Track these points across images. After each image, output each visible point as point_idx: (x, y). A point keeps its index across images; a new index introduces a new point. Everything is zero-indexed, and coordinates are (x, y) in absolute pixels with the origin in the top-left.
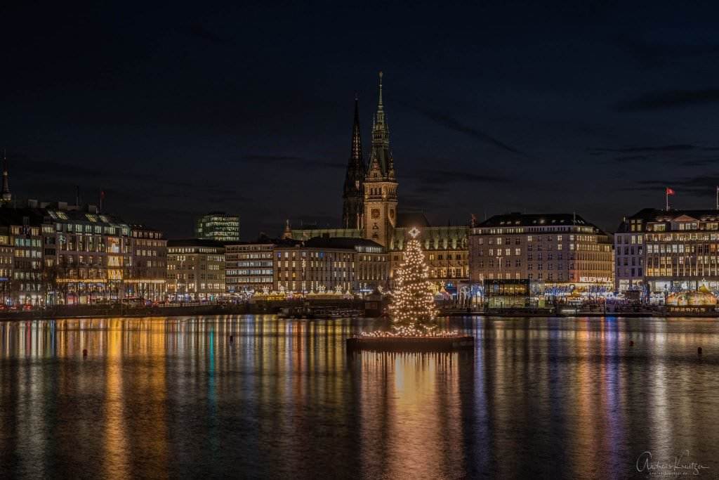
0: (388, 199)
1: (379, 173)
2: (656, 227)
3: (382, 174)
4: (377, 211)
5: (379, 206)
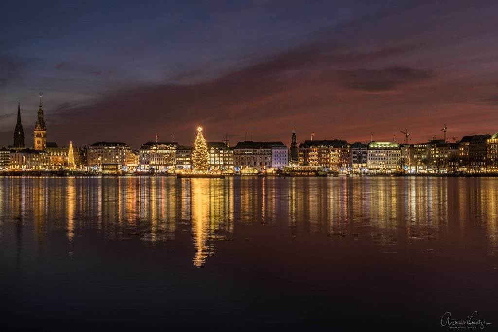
0: (43, 137)
1: (40, 128)
2: (153, 148)
3: (42, 128)
4: (40, 141)
5: (40, 140)
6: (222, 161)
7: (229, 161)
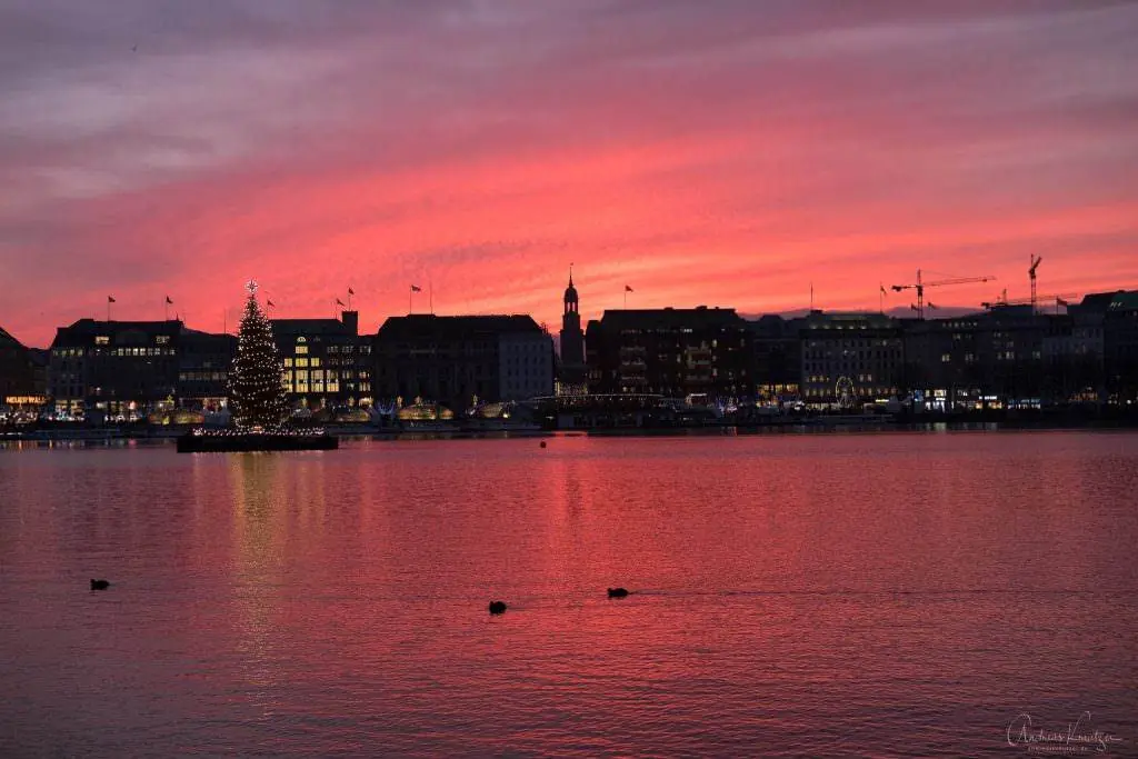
6: (333, 381)
7: (357, 381)
